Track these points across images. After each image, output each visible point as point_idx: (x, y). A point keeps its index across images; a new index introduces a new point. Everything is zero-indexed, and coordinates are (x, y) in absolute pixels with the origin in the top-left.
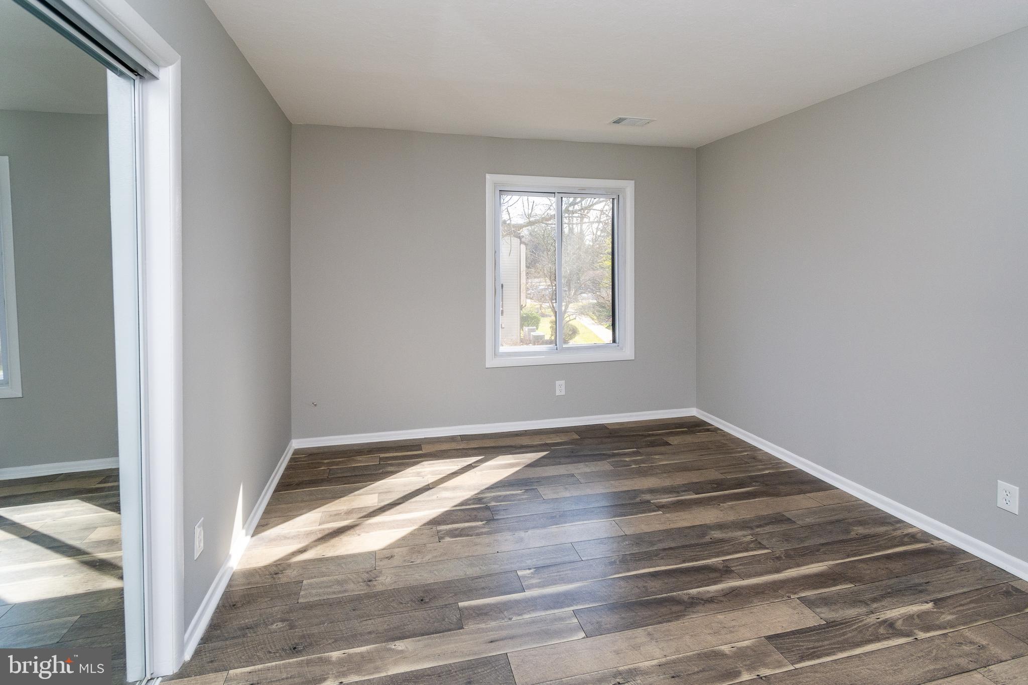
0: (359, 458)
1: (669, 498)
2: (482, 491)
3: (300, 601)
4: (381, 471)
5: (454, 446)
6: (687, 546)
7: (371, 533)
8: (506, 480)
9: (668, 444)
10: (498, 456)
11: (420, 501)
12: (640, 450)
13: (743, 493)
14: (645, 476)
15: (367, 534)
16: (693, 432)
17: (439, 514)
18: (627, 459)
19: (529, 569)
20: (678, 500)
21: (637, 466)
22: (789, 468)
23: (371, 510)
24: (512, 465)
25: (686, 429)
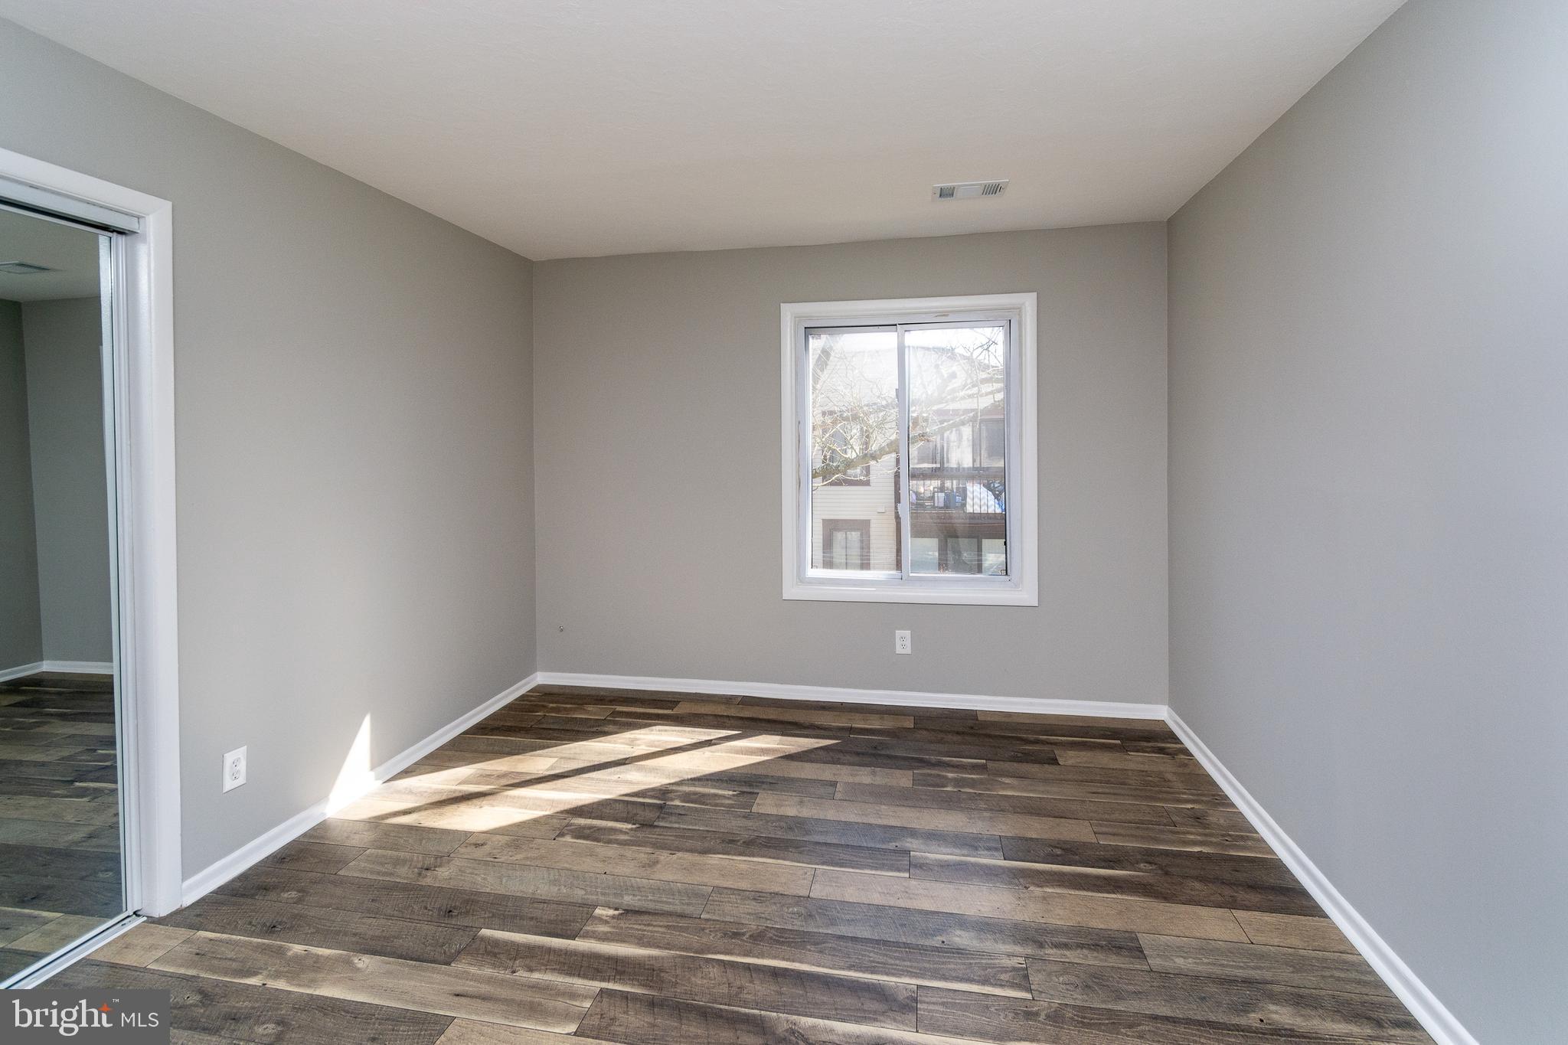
0: (590, 708)
1: (951, 854)
2: (684, 780)
3: (340, 873)
4: (595, 729)
5: (721, 710)
6: (885, 943)
7: (496, 808)
8: (734, 771)
9: (1054, 761)
10: (761, 734)
11: (593, 779)
12: (990, 764)
13: (1098, 877)
14: (950, 808)
15: (492, 808)
16: (1123, 749)
17: (596, 800)
18: (950, 775)
19: (616, 909)
20: (962, 861)
21: (955, 790)
22: (1260, 852)
23: (528, 778)
24: (763, 751)
25: (1118, 742)
